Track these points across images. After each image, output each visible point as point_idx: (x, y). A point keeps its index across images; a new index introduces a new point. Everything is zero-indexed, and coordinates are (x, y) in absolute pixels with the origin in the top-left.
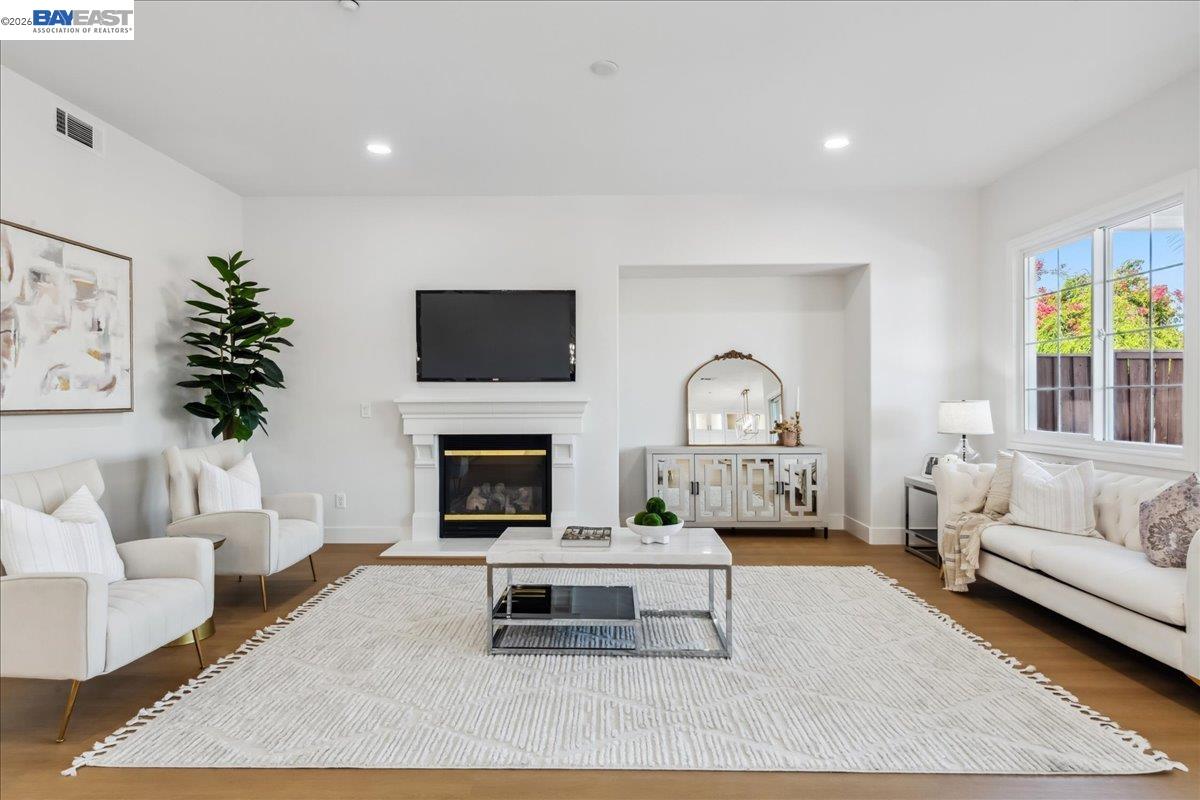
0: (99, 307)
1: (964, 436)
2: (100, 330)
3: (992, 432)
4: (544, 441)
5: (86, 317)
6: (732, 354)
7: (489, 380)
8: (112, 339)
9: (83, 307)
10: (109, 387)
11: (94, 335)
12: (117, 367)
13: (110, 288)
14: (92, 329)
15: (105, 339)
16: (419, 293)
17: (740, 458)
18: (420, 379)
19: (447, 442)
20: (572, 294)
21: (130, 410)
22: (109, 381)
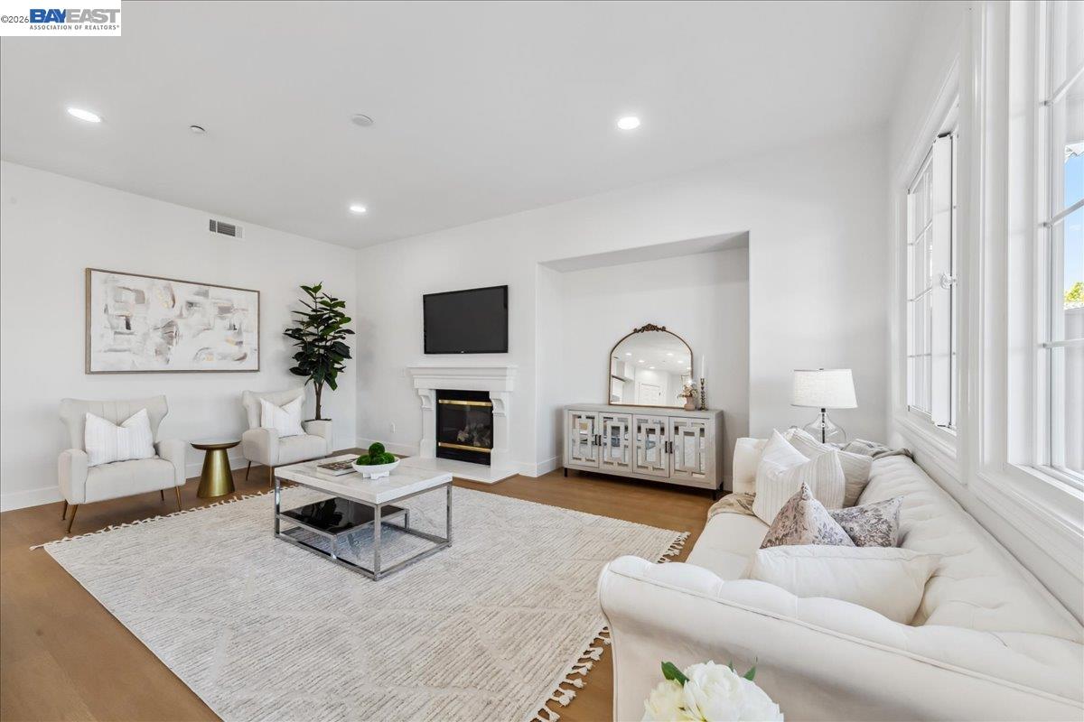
0: (234, 319)
1: (823, 410)
2: (235, 329)
3: (856, 406)
4: (484, 396)
5: (226, 323)
6: (650, 328)
7: (460, 353)
8: (244, 334)
9: (222, 318)
10: (243, 358)
11: (232, 332)
12: (246, 349)
13: (243, 307)
14: (230, 329)
15: (240, 333)
16: (424, 296)
17: (635, 417)
18: (426, 352)
19: (441, 394)
20: (505, 288)
21: (258, 371)
22: (242, 356)
